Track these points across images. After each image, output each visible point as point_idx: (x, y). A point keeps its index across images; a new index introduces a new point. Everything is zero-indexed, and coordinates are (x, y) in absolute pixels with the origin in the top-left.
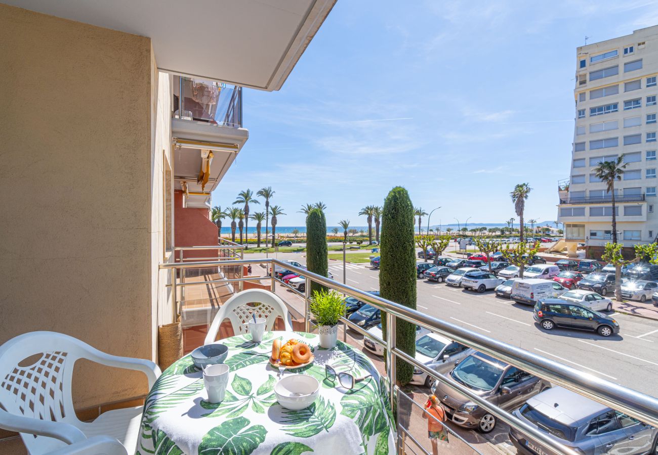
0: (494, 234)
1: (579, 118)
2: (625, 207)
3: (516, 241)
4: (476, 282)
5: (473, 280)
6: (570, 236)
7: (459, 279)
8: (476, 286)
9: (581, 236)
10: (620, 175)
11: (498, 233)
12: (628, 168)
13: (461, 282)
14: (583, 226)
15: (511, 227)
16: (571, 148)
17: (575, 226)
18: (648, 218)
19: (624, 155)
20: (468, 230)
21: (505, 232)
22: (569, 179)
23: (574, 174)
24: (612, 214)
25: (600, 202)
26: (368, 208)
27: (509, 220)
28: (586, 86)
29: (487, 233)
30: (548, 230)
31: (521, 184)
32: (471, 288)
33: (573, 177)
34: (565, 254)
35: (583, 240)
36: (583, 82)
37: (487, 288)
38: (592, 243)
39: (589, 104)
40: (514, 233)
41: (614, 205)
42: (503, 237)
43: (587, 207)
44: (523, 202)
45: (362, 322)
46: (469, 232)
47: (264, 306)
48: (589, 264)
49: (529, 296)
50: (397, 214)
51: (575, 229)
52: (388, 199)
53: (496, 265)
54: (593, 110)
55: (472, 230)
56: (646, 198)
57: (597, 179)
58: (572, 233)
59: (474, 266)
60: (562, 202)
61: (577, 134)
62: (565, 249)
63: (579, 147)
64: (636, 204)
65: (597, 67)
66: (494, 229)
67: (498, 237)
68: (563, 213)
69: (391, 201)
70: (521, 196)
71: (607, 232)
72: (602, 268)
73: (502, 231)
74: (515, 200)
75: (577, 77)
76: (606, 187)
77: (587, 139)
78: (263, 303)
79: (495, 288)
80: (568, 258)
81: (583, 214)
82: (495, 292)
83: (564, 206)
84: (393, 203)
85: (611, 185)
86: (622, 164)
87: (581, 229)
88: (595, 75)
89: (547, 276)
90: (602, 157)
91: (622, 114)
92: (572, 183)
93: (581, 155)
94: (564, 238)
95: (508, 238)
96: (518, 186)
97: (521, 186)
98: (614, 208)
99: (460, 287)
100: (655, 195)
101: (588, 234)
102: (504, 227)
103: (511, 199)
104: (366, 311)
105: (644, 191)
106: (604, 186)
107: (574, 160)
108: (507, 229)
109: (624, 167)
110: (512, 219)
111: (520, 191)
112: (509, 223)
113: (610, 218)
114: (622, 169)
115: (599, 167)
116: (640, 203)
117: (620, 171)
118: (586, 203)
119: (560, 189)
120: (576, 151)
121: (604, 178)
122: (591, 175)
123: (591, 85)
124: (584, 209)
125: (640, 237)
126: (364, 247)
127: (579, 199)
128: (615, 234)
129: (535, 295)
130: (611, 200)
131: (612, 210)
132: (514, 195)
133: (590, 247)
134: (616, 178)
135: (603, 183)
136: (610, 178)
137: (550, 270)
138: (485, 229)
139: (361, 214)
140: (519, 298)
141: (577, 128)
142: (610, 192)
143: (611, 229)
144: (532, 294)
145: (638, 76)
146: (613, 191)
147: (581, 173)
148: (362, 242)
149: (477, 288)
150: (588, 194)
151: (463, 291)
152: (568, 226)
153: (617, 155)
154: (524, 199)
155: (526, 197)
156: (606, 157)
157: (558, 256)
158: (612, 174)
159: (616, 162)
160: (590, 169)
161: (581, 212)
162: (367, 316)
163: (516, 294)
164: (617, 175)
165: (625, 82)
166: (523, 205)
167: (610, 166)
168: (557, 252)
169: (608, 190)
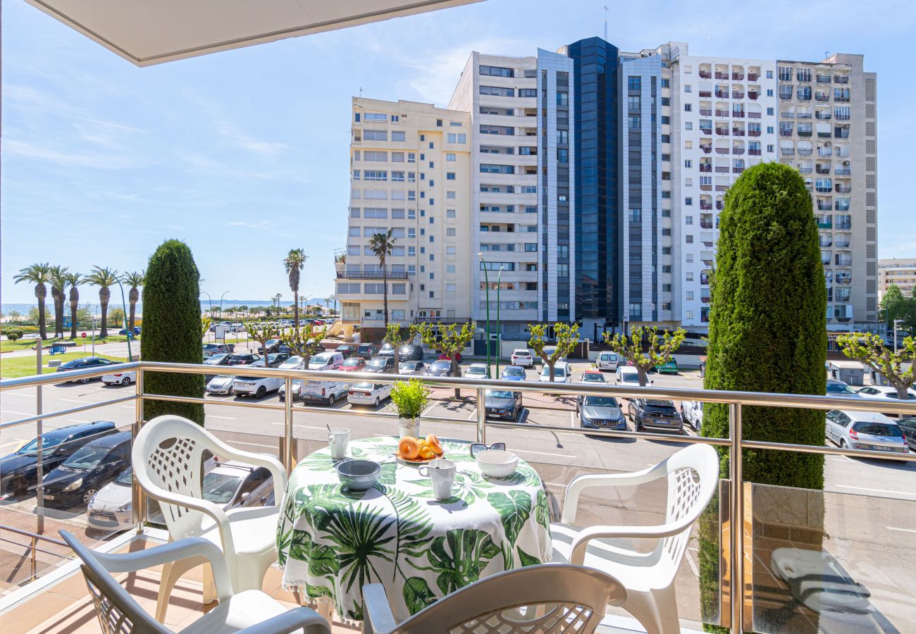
0: (257, 316)
1: (355, 179)
2: (394, 285)
3: (286, 324)
4: (254, 384)
5: (249, 382)
6: (346, 316)
7: (227, 383)
8: (253, 390)
9: (357, 316)
10: (391, 250)
11: (263, 314)
12: (396, 243)
13: (231, 387)
14: (358, 305)
15: (277, 306)
16: (348, 213)
17: (350, 304)
18: (410, 297)
19: (392, 229)
20: (223, 310)
21: (271, 313)
22: (345, 249)
23: (350, 244)
24: (384, 291)
25: (372, 278)
26: (37, 268)
27: (274, 296)
28: (360, 144)
29: (247, 314)
30: (319, 309)
31: (295, 249)
32: (247, 393)
33: (349, 246)
34: (341, 339)
35: (359, 322)
36: (358, 139)
37: (267, 390)
38: (368, 324)
39: (364, 166)
40: (281, 314)
41: (385, 282)
42: (269, 320)
43: (363, 282)
44: (298, 273)
45: (76, 482)
46: (224, 314)
47: (181, 442)
48: (366, 349)
49: (320, 393)
50: (175, 285)
51: (351, 308)
52: (158, 259)
53: (272, 358)
54: (367, 173)
55: (227, 311)
56: (409, 276)
57: (372, 252)
58: (349, 314)
59: (244, 361)
60: (339, 276)
61: (353, 198)
62: (342, 333)
63: (354, 212)
64: (401, 282)
65: (370, 127)
66: (258, 308)
67: (263, 319)
68: (341, 289)
69: (163, 264)
70: (296, 265)
71: (379, 312)
72: (378, 352)
73: (268, 312)
74: (289, 270)
75: (352, 131)
76: (379, 262)
77: (362, 205)
78: (179, 437)
79: (278, 390)
80: (345, 343)
81: (358, 291)
82: (279, 394)
83: (342, 281)
84: (168, 266)
85: (383, 260)
86: (391, 239)
87: (357, 308)
88: (370, 135)
89: (332, 366)
90: (374, 228)
91: (389, 185)
92: (349, 255)
93: (356, 223)
94: (341, 319)
95: (275, 320)
96: (292, 252)
97: (295, 252)
98: (386, 285)
99: (229, 395)
100: (414, 273)
101: (363, 315)
102: (270, 306)
103: (284, 268)
104: (80, 462)
105: (406, 269)
106: (376, 260)
107: (351, 227)
108: (274, 309)
109: (393, 241)
110: (279, 295)
111: (295, 259)
112: (274, 300)
113: (381, 297)
114: (391, 243)
115: (373, 239)
116: (405, 282)
117: (390, 246)
118: (361, 278)
119: (336, 261)
120: (352, 217)
121: (377, 251)
122: (365, 246)
123: (365, 145)
124: (359, 284)
125: (404, 316)
126: (30, 344)
127: (354, 274)
128: (386, 314)
129: (326, 391)
130: (382, 276)
131: (384, 288)
132: (288, 263)
133: (365, 328)
134: (387, 254)
135: (376, 257)
136: (382, 252)
137: (335, 358)
138: (245, 308)
139: (20, 279)
140: (309, 397)
141: (353, 190)
142: (383, 267)
143: (382, 308)
144: (324, 389)
145: (402, 148)
146: (385, 267)
147: (357, 244)
148: (20, 335)
149: (255, 393)
150: (362, 269)
151: (235, 400)
152: (345, 304)
153: (386, 228)
154: (300, 269)
155: (302, 267)
156: (378, 228)
157: (335, 341)
158: (383, 248)
159: (387, 235)
160: (365, 241)
161: (356, 289)
162: (85, 470)
163: (305, 392)
164: (388, 249)
165: (394, 151)
166: (298, 278)
167: (380, 238)
168: (333, 336)
169: (381, 265)
